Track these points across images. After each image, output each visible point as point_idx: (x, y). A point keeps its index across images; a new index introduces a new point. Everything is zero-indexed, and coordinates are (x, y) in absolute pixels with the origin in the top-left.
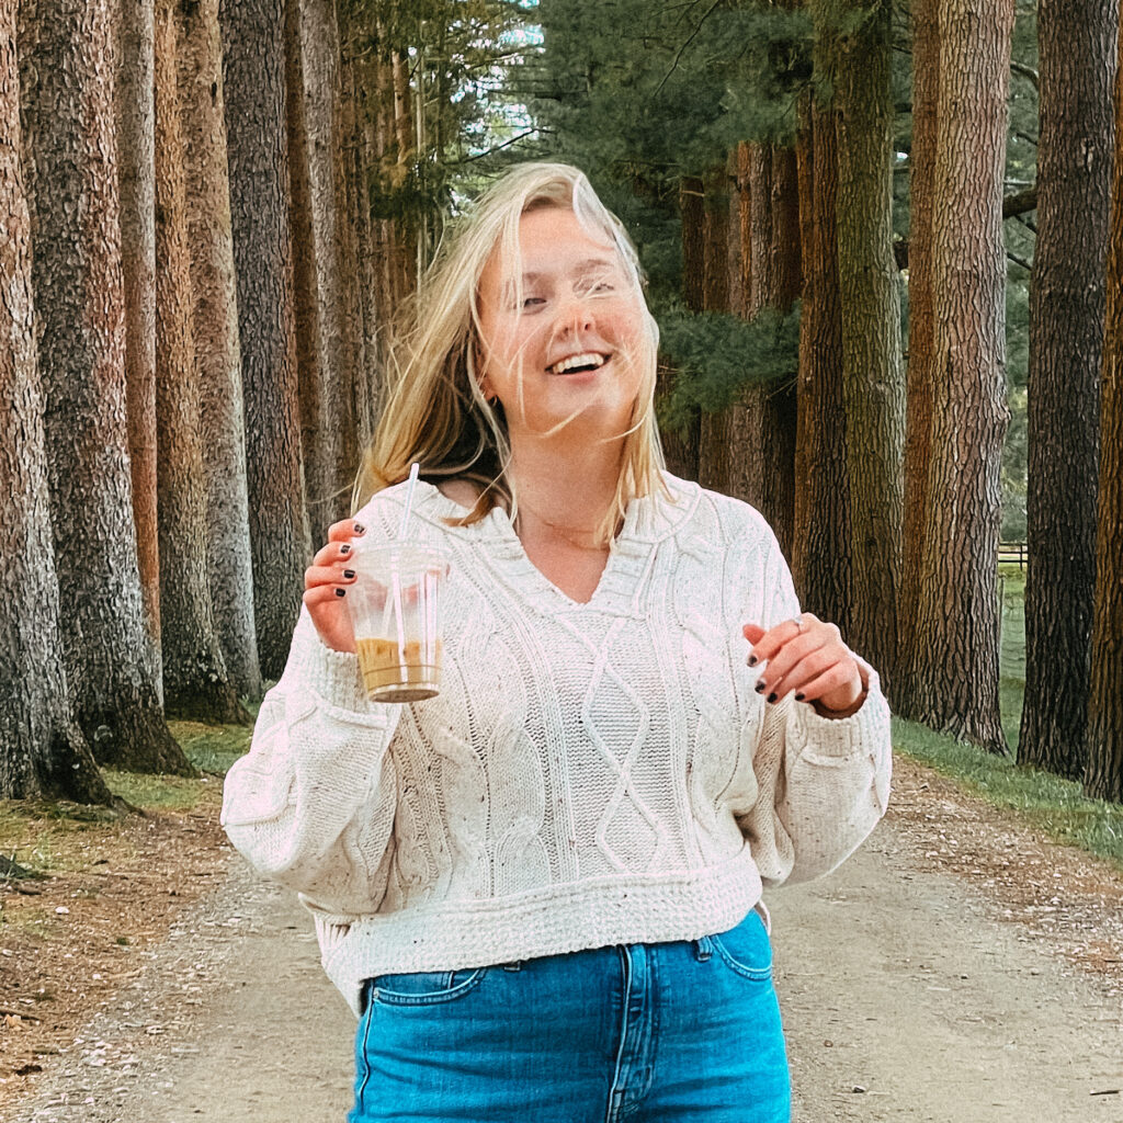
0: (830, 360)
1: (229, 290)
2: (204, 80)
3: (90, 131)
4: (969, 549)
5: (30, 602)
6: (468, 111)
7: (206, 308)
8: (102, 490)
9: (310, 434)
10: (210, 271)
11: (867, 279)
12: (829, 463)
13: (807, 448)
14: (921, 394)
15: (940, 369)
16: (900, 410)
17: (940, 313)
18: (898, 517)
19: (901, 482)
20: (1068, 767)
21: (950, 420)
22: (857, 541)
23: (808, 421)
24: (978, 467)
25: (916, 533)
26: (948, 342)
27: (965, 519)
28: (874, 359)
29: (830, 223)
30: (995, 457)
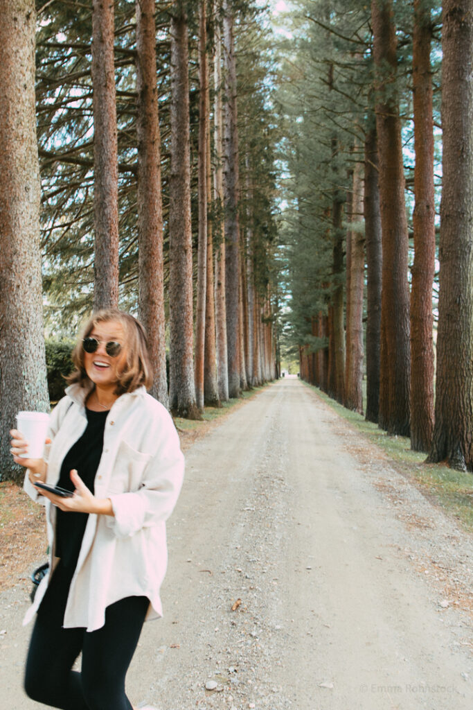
0: (333, 344)
1: (225, 332)
2: (222, 296)
3: (187, 301)
4: (357, 378)
5: (160, 388)
6: (281, 308)
7: (221, 335)
8: (187, 366)
9: (246, 356)
10: (222, 328)
11: (339, 331)
12: (333, 363)
13: (330, 360)
14: (348, 351)
15: (351, 346)
16: (345, 354)
17: (351, 337)
18: (344, 372)
19: (345, 366)
20: (375, 421)
21: (353, 356)
22: (337, 375)
23: (330, 355)
24: (358, 364)
25: (347, 375)
26: (353, 342)
27: (356, 373)
28: (340, 345)
29: (333, 322)
30: (361, 362)
